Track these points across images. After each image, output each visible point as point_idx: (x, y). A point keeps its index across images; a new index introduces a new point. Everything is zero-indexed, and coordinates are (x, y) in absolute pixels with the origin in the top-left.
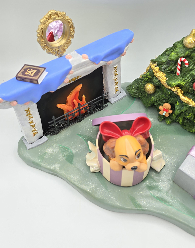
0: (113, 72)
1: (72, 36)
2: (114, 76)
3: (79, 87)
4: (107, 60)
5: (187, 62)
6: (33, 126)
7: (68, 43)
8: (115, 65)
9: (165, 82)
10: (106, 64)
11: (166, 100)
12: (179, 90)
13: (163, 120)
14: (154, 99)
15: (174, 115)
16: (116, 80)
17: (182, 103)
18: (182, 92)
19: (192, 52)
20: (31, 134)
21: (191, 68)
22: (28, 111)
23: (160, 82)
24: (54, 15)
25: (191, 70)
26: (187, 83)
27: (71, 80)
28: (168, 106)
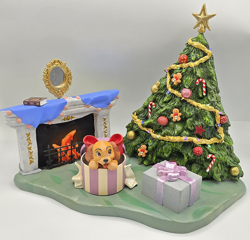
0: (103, 123)
1: (70, 83)
2: (103, 127)
3: (73, 132)
4: (96, 106)
5: (153, 104)
6: (30, 152)
7: (66, 88)
8: (104, 117)
9: (141, 125)
10: (96, 111)
11: (143, 142)
12: (151, 130)
13: (142, 163)
14: (134, 143)
15: (150, 156)
16: (105, 132)
17: (153, 139)
18: (153, 131)
19: (156, 96)
20: (28, 161)
21: (156, 108)
22: (28, 135)
23: (138, 127)
24: (57, 62)
25: (157, 110)
26: (154, 120)
27: (66, 118)
28: (144, 146)
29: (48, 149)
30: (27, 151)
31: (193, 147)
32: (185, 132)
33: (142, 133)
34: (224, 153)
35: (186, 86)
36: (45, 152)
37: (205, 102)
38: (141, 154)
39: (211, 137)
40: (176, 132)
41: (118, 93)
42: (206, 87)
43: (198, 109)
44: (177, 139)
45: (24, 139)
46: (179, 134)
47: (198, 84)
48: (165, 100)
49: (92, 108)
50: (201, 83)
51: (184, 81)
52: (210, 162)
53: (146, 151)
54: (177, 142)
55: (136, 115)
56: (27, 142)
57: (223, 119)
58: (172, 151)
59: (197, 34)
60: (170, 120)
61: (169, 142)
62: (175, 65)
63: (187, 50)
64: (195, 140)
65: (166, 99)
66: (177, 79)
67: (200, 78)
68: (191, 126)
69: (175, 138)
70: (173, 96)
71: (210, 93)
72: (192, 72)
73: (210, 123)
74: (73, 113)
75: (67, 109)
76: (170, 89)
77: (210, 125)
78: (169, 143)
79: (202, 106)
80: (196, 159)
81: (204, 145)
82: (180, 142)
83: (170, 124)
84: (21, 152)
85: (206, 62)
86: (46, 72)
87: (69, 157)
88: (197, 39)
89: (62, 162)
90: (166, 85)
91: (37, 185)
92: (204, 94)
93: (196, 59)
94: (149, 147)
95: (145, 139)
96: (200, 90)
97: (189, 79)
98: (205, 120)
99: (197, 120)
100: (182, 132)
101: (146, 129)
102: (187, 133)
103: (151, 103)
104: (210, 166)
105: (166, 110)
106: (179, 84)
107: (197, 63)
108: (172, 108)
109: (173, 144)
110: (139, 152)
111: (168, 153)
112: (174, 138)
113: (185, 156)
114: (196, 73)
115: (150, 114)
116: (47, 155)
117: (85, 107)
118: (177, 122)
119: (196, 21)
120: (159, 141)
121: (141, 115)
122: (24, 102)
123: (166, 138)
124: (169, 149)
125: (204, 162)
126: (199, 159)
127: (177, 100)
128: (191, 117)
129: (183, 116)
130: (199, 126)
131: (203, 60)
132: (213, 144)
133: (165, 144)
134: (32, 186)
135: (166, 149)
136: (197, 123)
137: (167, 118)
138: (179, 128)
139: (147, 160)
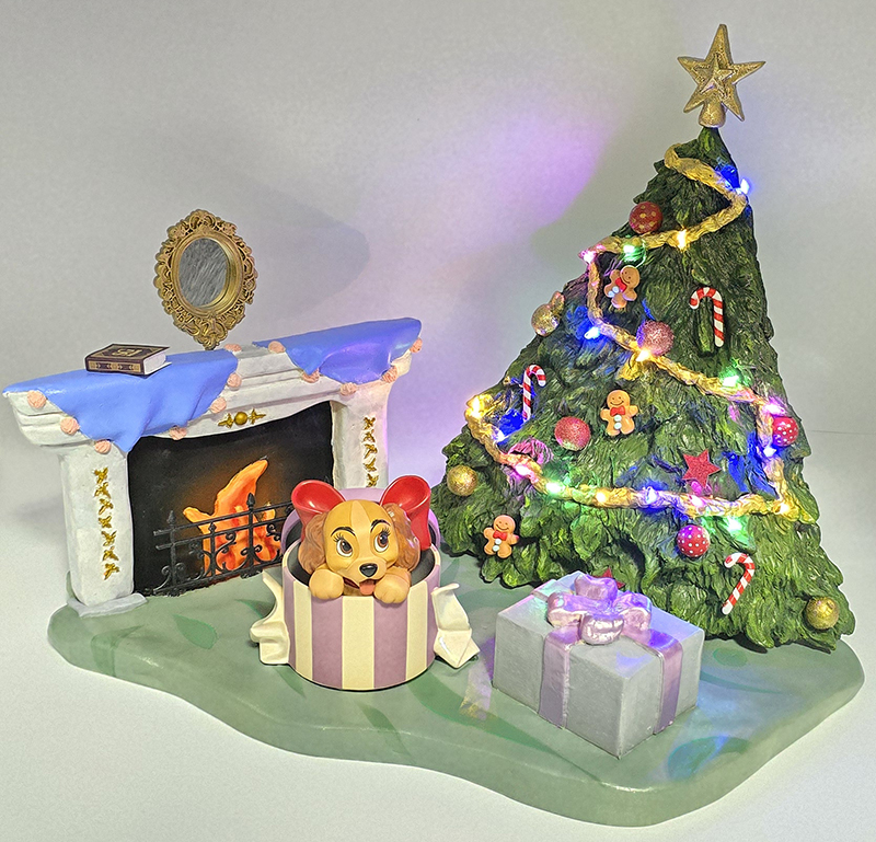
0: (363, 436)
1: (248, 295)
2: (364, 451)
3: (257, 468)
4: (339, 377)
5: (540, 372)
6: (107, 536)
7: (236, 312)
8: (368, 414)
9: (494, 444)
10: (337, 393)
12: (531, 464)
14: (471, 510)
15: (524, 554)
16: (370, 467)
18: (540, 470)
20: (99, 565)
21: (551, 388)
22: (102, 475)
23: (486, 452)
24: (205, 224)
25: (553, 395)
27: (233, 418)
28: (505, 521)
29: (167, 526)
31: (678, 528)
32: (647, 473)
34: (786, 549)
36: (159, 536)
38: (495, 546)
39: (739, 493)
42: (725, 319)
43: (696, 395)
45: (88, 489)
46: (630, 481)
47: (697, 307)
48: (581, 360)
49: (325, 383)
50: (708, 302)
51: (648, 294)
53: (513, 539)
54: (620, 508)
56: (95, 499)
57: (782, 431)
58: (605, 537)
59: (697, 133)
61: (592, 505)
63: (659, 187)
64: (684, 502)
65: (584, 356)
66: (623, 290)
67: (702, 286)
68: (672, 453)
69: (615, 493)
71: (738, 340)
72: (675, 264)
73: (736, 445)
74: (259, 400)
75: (236, 387)
78: (593, 512)
79: (708, 383)
80: (686, 568)
81: (717, 521)
82: (633, 509)
83: (597, 444)
85: (727, 228)
86: (165, 256)
87: (242, 553)
88: (697, 150)
89: (218, 572)
90: (586, 309)
92: (719, 342)
93: (689, 217)
94: (523, 525)
95: (509, 494)
96: (703, 326)
97: (665, 289)
98: (721, 432)
99: (693, 433)
100: (640, 473)
101: (512, 461)
102: (658, 478)
103: (532, 368)
104: (736, 594)
105: (584, 394)
106: (630, 305)
108: (604, 389)
109: (607, 515)
111: (589, 545)
112: (610, 494)
113: (647, 556)
114: (690, 266)
115: (527, 409)
116: (166, 546)
117: (299, 378)
118: (620, 437)
120: (560, 501)
122: (86, 361)
123: (583, 493)
124: (592, 532)
125: (715, 578)
126: (698, 568)
128: (673, 420)
129: (644, 416)
130: (699, 453)
132: (749, 517)
133: (578, 514)
135: (581, 531)
136: (690, 442)
137: (589, 424)
139: (516, 568)
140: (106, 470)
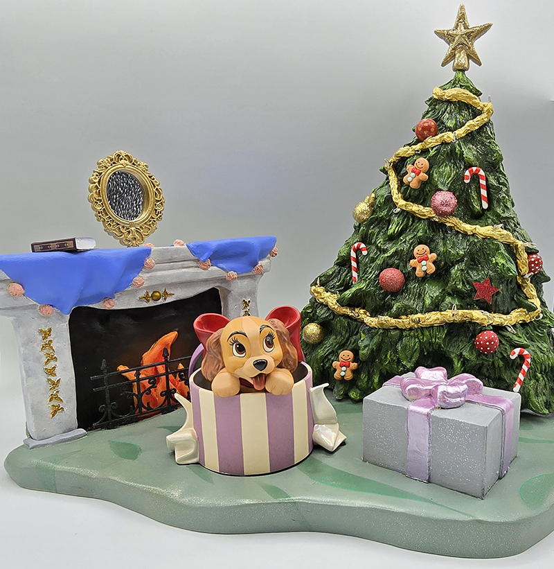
3: (171, 337)
4: (224, 267)
5: (363, 246)
6: (53, 382)
7: (150, 224)
8: (245, 298)
9: (335, 301)
10: (224, 280)
11: (343, 346)
12: (362, 311)
13: (346, 397)
14: (321, 352)
15: (363, 376)
17: (370, 331)
18: (368, 314)
19: (368, 226)
20: (47, 407)
21: (371, 255)
22: (46, 334)
23: (329, 309)
24: (125, 159)
25: (373, 260)
26: (369, 283)
27: (150, 295)
28: (346, 354)
29: (101, 372)
30: (44, 378)
31: (474, 336)
32: (448, 299)
33: (340, 321)
34: (545, 345)
35: (440, 187)
36: (96, 380)
37: (489, 222)
38: (342, 372)
39: (510, 309)
40: (428, 301)
41: (273, 241)
42: (488, 187)
43: (476, 240)
44: (433, 317)
45: (35, 345)
46: (436, 306)
47: (469, 181)
48: (390, 232)
49: (214, 271)
50: (475, 177)
51: (435, 175)
52: (517, 368)
53: (354, 365)
54: (432, 327)
55: (321, 285)
56: (42, 353)
57: (535, 261)
58: (422, 352)
59: (452, 75)
60: (409, 277)
61: (411, 329)
62: (408, 147)
63: (431, 113)
64: (478, 315)
65: (393, 229)
66: (418, 174)
67: (471, 166)
68: (463, 283)
69: (427, 315)
70: (408, 220)
71: (498, 201)
72: (451, 154)
73: (509, 269)
74: (169, 281)
75: (150, 269)
76: (401, 202)
77: (511, 274)
78: (412, 334)
79: (484, 230)
80: (483, 364)
81: (498, 329)
82: (441, 327)
83: (409, 286)
84: (25, 382)
85: (481, 129)
86: (96, 179)
87: (161, 395)
88: (454, 83)
89: (143, 410)
90: (391, 197)
91: (66, 468)
92: (485, 205)
93: (456, 124)
94: (361, 352)
95: (347, 335)
96: (474, 195)
97: (447, 171)
98: (497, 263)
99: (475, 269)
100: (443, 301)
101: (348, 311)
102: (456, 302)
103: (356, 245)
104: (521, 377)
105: (396, 253)
106: (423, 184)
107: (461, 132)
108: (410, 247)
109: (423, 334)
110: (335, 370)
111: (411, 359)
112: (424, 316)
114: (462, 153)
115: (355, 274)
116: (101, 388)
117: (196, 267)
118: (426, 278)
119: (445, 48)
120: (386, 330)
121: (331, 283)
122: (32, 245)
123: (405, 321)
124: (413, 348)
125: (503, 369)
126: (490, 363)
127: (421, 226)
128: (461, 260)
129: (441, 261)
130: (482, 282)
131: (473, 124)
132: (518, 326)
133: (401, 338)
134: (54, 471)
135: (404, 348)
136: (474, 275)
137: (402, 272)
138: (432, 291)
139: (357, 387)
140: (50, 330)
